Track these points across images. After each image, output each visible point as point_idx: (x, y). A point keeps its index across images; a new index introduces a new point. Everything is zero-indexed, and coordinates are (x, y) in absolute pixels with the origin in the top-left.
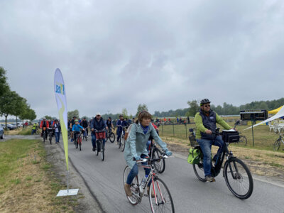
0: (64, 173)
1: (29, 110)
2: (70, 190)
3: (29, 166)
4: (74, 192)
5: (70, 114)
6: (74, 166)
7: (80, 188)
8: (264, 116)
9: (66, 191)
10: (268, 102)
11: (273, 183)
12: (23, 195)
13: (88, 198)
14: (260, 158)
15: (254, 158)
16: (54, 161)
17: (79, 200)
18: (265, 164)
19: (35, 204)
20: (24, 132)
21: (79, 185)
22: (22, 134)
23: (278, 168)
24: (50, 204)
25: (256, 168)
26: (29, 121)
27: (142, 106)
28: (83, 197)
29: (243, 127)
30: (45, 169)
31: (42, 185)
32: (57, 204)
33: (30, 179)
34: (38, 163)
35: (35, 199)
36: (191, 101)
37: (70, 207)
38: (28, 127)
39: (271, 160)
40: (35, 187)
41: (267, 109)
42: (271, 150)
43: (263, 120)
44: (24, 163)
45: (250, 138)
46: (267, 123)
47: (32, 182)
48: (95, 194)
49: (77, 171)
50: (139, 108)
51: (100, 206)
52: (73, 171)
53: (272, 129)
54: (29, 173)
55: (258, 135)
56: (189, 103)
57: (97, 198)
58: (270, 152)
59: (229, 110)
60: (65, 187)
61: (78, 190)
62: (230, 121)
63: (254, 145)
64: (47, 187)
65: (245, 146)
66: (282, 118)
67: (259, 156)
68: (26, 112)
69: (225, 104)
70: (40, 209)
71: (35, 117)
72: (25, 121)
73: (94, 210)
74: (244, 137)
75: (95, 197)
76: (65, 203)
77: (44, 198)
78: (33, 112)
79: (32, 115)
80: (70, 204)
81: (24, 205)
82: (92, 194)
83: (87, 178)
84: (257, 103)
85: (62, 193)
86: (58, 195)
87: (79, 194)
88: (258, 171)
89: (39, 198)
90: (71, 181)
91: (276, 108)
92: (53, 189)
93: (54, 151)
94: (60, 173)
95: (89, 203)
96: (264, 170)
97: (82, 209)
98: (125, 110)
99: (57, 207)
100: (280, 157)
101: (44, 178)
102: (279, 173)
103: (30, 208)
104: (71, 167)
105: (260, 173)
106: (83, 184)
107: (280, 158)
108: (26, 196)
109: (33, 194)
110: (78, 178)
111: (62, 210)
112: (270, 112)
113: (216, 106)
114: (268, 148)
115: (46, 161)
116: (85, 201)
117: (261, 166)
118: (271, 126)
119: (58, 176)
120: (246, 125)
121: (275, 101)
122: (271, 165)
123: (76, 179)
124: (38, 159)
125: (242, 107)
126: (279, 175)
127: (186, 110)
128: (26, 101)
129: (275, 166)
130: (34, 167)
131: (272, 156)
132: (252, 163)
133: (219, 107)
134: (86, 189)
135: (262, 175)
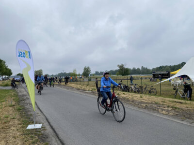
0: (31, 113)
1: (7, 69)
2: (36, 125)
3: (7, 108)
4: (39, 126)
5: (36, 72)
6: (39, 108)
7: (43, 123)
8: (168, 76)
9: (33, 125)
10: (170, 66)
11: (173, 120)
12: (3, 128)
13: (49, 130)
14: (165, 103)
15: (161, 103)
16: (25, 105)
17: (42, 132)
18: (168, 107)
19: (11, 134)
20: (3, 84)
21: (43, 122)
22: (1, 86)
23: (177, 110)
24: (22, 135)
25: (162, 110)
26: (7, 76)
27: (87, 67)
28: (45, 130)
29: (154, 82)
30: (19, 110)
31: (16, 122)
32: (27, 134)
33: (7, 117)
34: (13, 106)
35: (11, 131)
36: (120, 65)
37: (36, 136)
38: (6, 81)
39: (172, 105)
40: (11, 123)
41: (170, 71)
42: (172, 98)
43: (167, 78)
44: (3, 106)
45: (158, 90)
46: (170, 80)
47: (9, 119)
48: (54, 127)
49: (41, 112)
50: (85, 69)
51: (57, 135)
52: (38, 111)
53: (173, 84)
54: (7, 113)
55: (163, 88)
56: (118, 66)
57: (56, 130)
58: (171, 99)
59: (145, 71)
60: (33, 123)
61: (41, 124)
62: (146, 79)
63: (161, 95)
64: (20, 122)
65: (155, 95)
66: (179, 77)
67: (164, 102)
68: (5, 71)
69: (142, 67)
70: (14, 138)
71: (11, 74)
72: (4, 77)
73: (53, 138)
74: (155, 89)
75: (53, 129)
76: (32, 134)
77: (18, 130)
78: (10, 71)
79: (9, 73)
80: (36, 134)
81: (3, 135)
82: (52, 127)
83: (48, 117)
84: (163, 67)
85: (30, 127)
86: (28, 128)
87: (42, 127)
88: (164, 112)
89: (14, 130)
90: (37, 118)
91: (176, 70)
92: (24, 124)
93: (25, 97)
94: (29, 113)
95: (49, 134)
96: (168, 111)
97: (44, 138)
98: (75, 70)
99: (27, 136)
100: (178, 102)
101: (18, 117)
102: (177, 113)
103: (8, 137)
104: (36, 109)
105: (165, 113)
106: (45, 120)
107: (178, 104)
108: (5, 129)
109: (10, 127)
110: (42, 116)
111: (30, 139)
112: (172, 73)
113: (136, 69)
114: (170, 96)
115: (19, 105)
116: (47, 132)
117: (166, 108)
118: (172, 82)
119: (28, 115)
120: (156, 81)
121: (175, 66)
122: (172, 107)
123: (40, 117)
124: (14, 103)
125: (153, 69)
126: (177, 115)
127: (116, 71)
128: (5, 63)
129: (174, 108)
130: (10, 108)
131: (173, 102)
132: (160, 107)
133: (138, 69)
134: (47, 123)
135: (166, 115)
